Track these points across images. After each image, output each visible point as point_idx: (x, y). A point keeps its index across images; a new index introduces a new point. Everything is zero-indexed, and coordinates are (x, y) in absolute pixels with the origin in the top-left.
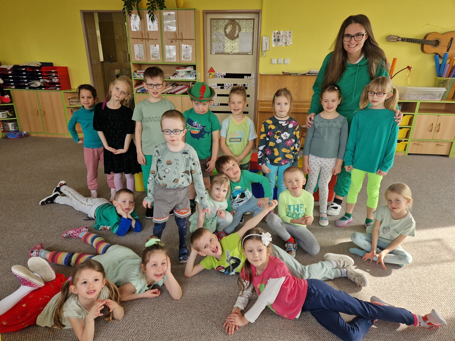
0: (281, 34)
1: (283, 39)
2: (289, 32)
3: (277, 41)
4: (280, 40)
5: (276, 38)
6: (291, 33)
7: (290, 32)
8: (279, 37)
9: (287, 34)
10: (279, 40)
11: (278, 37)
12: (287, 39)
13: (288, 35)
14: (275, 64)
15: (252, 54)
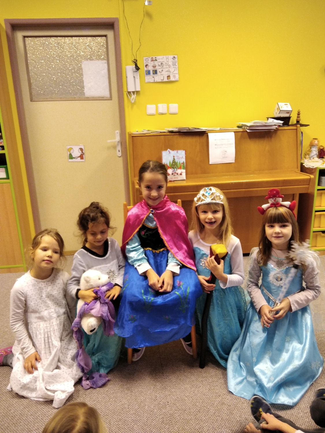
0: (158, 61)
1: (162, 70)
2: (172, 56)
3: (153, 74)
4: (158, 72)
5: (151, 68)
6: (176, 60)
7: (174, 57)
8: (155, 67)
9: (170, 61)
10: (155, 72)
11: (153, 67)
12: (170, 69)
13: (170, 63)
14: (153, 115)
15: (111, 99)
